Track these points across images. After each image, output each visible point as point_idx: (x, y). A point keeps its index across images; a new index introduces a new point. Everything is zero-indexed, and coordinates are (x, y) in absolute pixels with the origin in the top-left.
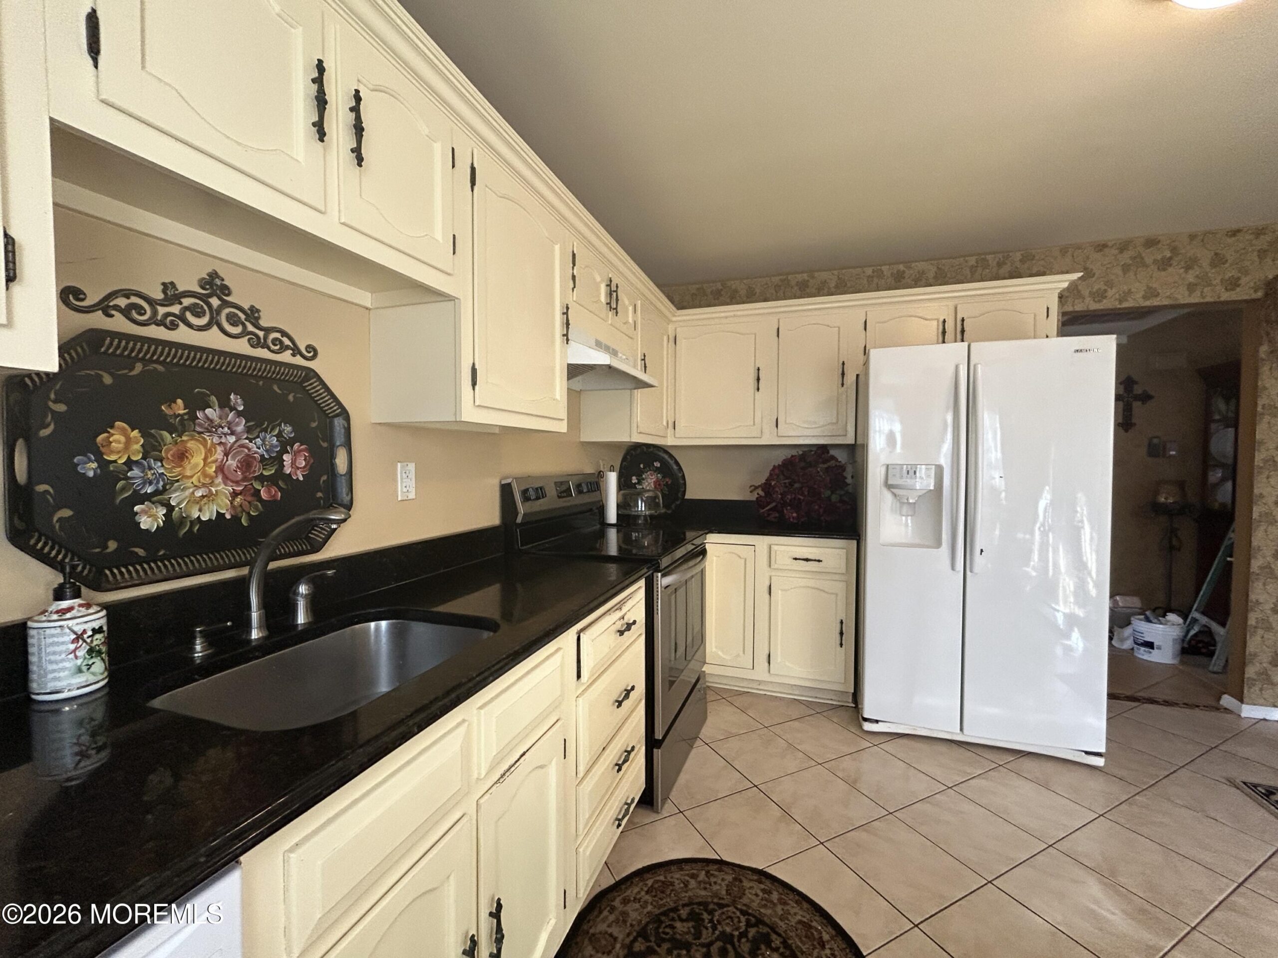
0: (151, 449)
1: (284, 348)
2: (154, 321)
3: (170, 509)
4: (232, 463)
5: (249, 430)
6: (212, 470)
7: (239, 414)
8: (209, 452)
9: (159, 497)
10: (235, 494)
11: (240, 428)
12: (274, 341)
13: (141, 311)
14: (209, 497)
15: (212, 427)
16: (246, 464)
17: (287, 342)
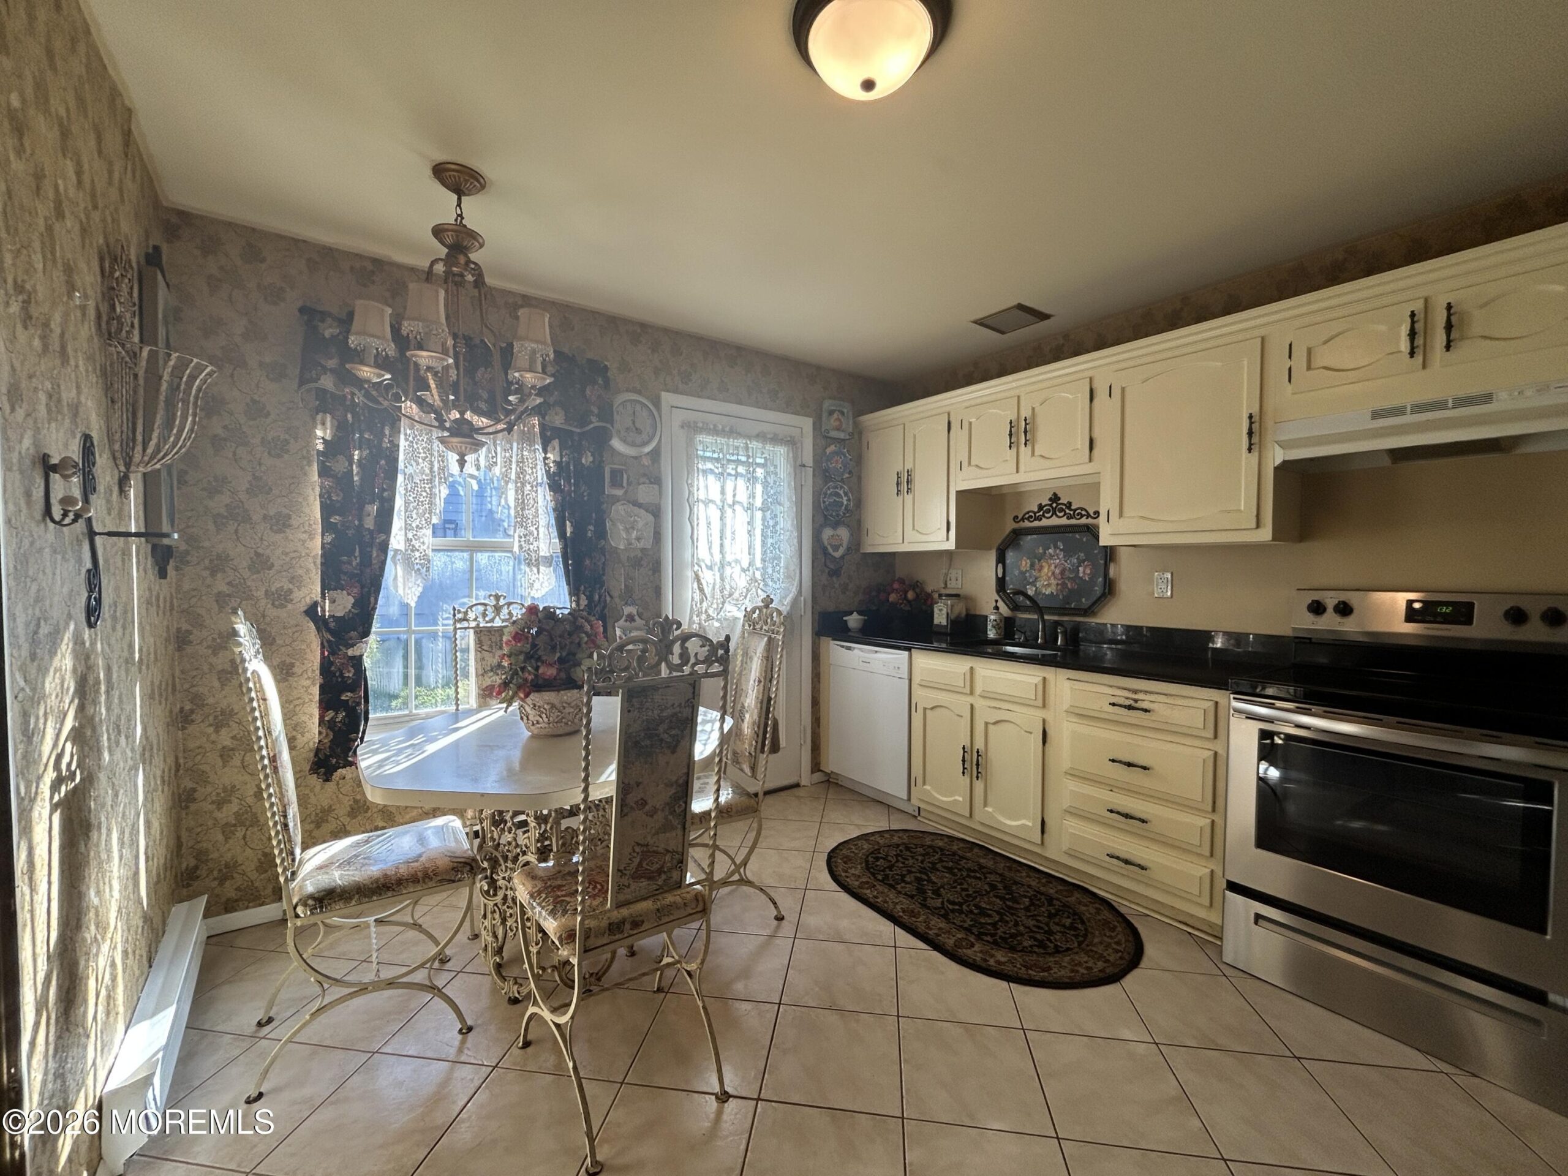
0: (1032, 566)
1: (1082, 516)
2: (1035, 520)
3: (1037, 588)
4: (1057, 571)
5: (1064, 557)
6: (1050, 574)
7: (1061, 550)
8: (1049, 566)
9: (1033, 584)
10: (1057, 585)
11: (1061, 556)
12: (1078, 514)
13: (1031, 517)
14: (1049, 585)
15: (1051, 556)
16: (1062, 572)
17: (1083, 513)
